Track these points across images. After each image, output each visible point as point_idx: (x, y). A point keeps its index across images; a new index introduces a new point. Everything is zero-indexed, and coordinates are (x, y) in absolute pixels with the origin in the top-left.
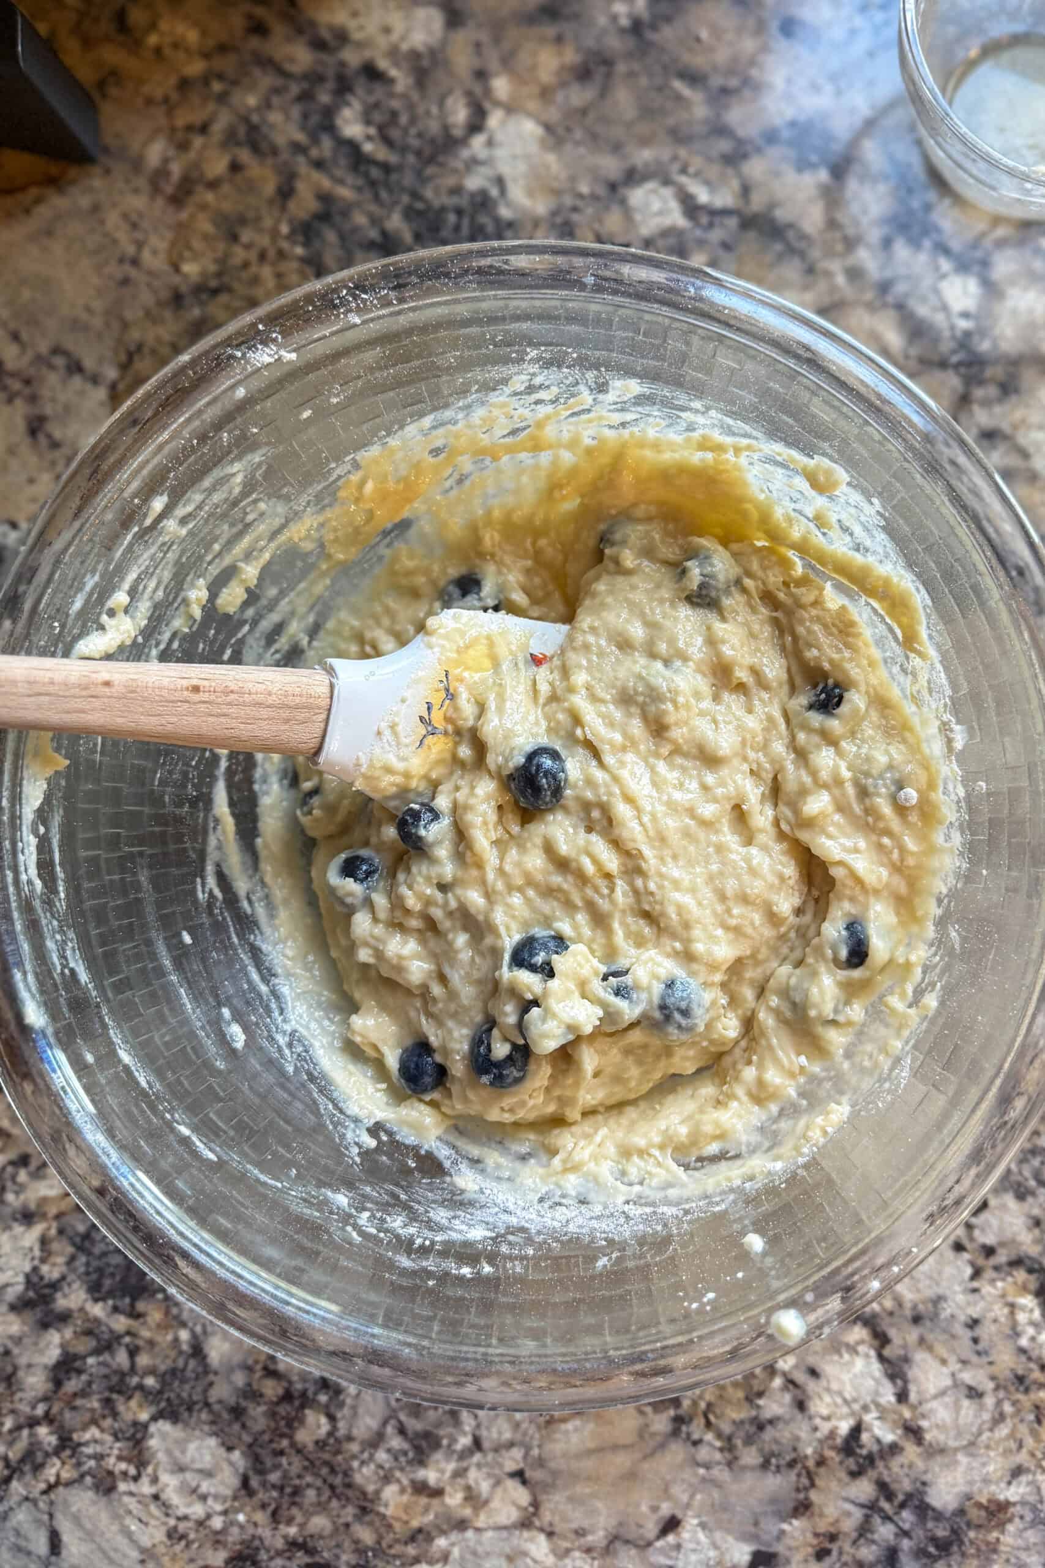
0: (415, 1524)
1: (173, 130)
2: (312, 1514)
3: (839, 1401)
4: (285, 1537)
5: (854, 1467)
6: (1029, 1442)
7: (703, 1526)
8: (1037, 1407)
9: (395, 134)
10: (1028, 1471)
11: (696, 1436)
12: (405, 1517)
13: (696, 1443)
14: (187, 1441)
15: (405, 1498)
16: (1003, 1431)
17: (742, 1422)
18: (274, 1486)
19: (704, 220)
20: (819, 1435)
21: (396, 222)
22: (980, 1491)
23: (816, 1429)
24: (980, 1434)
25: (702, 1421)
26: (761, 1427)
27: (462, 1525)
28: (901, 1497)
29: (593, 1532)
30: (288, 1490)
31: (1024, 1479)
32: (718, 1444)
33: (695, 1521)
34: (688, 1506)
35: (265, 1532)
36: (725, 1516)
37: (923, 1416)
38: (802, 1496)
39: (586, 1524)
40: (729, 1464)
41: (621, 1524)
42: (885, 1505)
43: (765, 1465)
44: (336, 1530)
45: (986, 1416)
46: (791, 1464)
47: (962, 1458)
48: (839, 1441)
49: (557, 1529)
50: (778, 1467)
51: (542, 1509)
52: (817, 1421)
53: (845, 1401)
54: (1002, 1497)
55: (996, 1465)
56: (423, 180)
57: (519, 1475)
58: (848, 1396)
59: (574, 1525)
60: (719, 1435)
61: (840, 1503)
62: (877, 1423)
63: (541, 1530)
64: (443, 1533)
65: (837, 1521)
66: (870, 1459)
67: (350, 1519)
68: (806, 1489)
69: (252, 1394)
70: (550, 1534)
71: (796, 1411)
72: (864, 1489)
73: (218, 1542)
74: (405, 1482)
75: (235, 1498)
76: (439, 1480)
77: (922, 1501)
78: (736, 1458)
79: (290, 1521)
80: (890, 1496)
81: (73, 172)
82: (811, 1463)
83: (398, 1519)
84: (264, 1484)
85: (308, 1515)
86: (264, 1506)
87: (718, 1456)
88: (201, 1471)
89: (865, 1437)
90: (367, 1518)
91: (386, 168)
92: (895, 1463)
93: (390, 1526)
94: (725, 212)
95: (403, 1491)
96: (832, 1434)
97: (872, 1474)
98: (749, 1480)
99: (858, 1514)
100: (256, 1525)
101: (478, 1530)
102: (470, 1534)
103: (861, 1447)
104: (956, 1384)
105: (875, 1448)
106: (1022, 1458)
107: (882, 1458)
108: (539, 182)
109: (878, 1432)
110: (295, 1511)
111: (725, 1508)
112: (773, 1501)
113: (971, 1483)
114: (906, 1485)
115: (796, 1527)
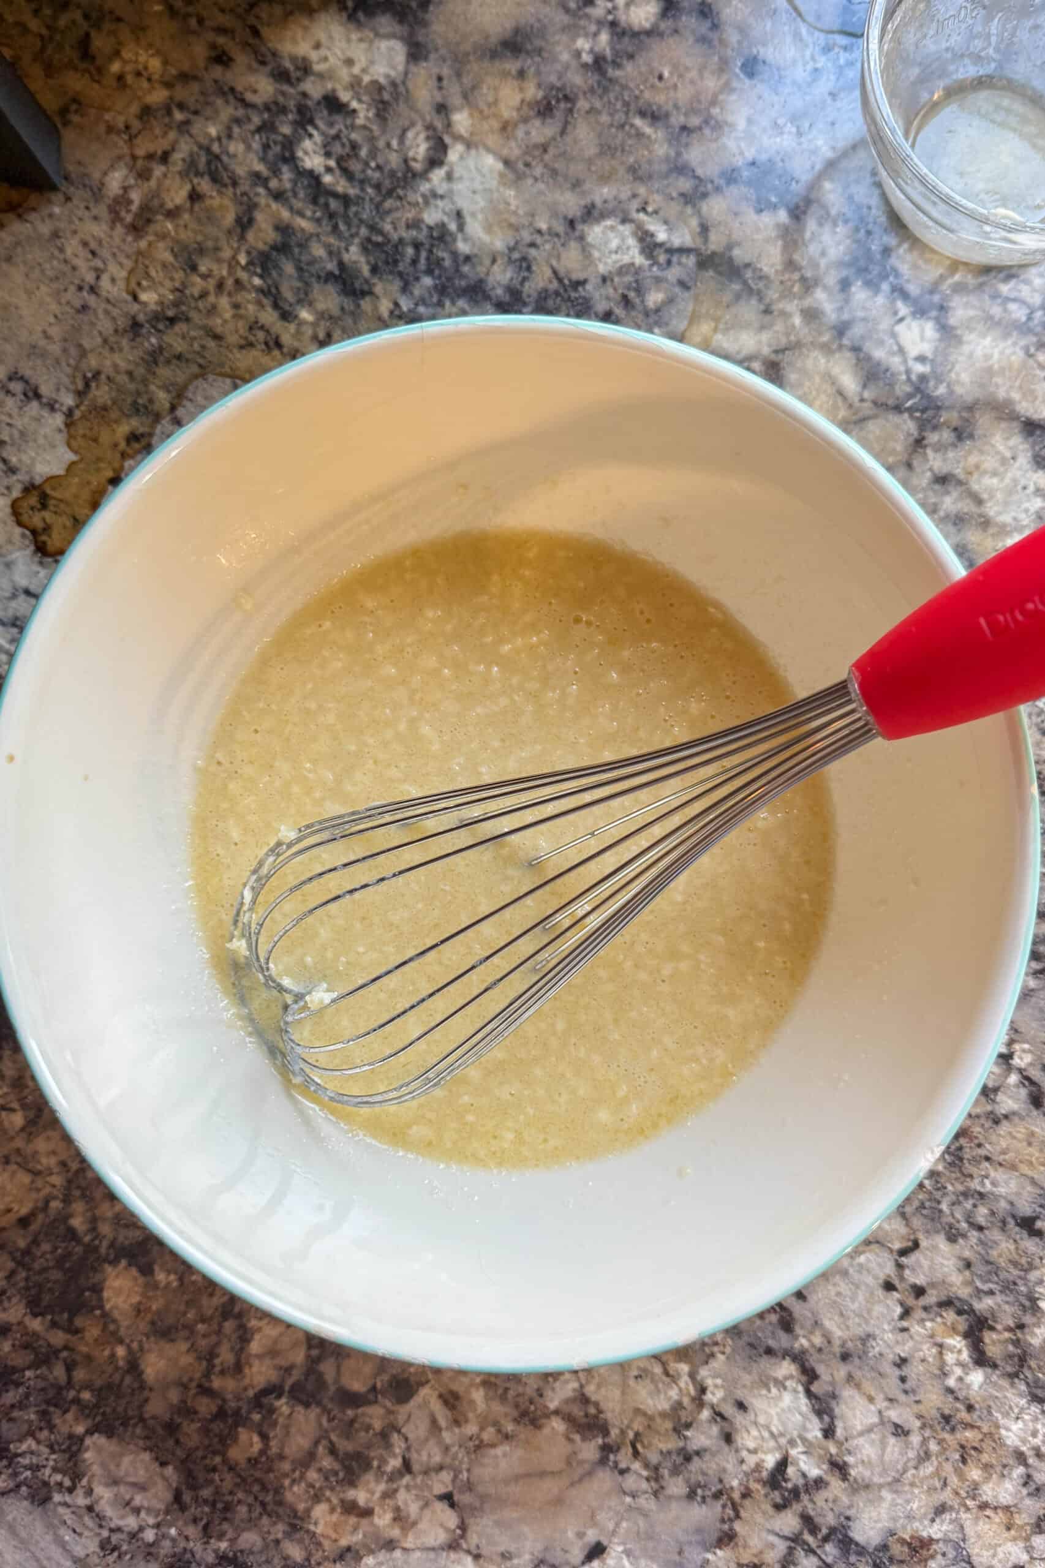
0: (344, 1542)
1: (134, 158)
2: (243, 1530)
3: (766, 1434)
4: (216, 1551)
5: (779, 1500)
6: (954, 1480)
7: (628, 1553)
8: (963, 1447)
9: (355, 166)
10: (952, 1508)
11: (623, 1465)
12: (334, 1536)
13: (622, 1472)
14: (122, 1455)
15: (335, 1517)
16: (928, 1469)
17: (669, 1453)
18: (206, 1501)
19: (662, 258)
20: (745, 1467)
21: (354, 254)
22: (904, 1527)
23: (742, 1461)
24: (905, 1471)
25: (630, 1450)
26: (688, 1459)
27: (390, 1545)
28: (824, 1531)
29: (519, 1556)
30: (220, 1506)
31: (947, 1516)
32: (645, 1473)
33: (620, 1549)
34: (614, 1533)
35: (197, 1547)
36: (651, 1545)
37: (850, 1453)
38: (726, 1527)
39: (512, 1549)
40: (656, 1494)
41: (546, 1549)
42: (808, 1538)
43: (691, 1495)
44: (266, 1547)
45: (911, 1454)
46: (717, 1495)
47: (886, 1494)
48: (765, 1474)
49: (484, 1551)
50: (704, 1498)
51: (469, 1533)
52: (744, 1453)
53: (772, 1434)
54: (925, 1534)
55: (919, 1502)
56: (383, 214)
57: (448, 1498)
58: (774, 1429)
59: (502, 1549)
60: (646, 1466)
61: (764, 1534)
62: (803, 1457)
63: (469, 1552)
64: (371, 1552)
65: (761, 1552)
66: (795, 1493)
67: (280, 1536)
68: (731, 1520)
69: (187, 1411)
70: (477, 1557)
71: (723, 1443)
72: (789, 1522)
73: (149, 1554)
74: (335, 1501)
75: (167, 1512)
76: (368, 1501)
77: (846, 1536)
78: (662, 1488)
79: (221, 1536)
80: (814, 1529)
81: (33, 199)
82: (736, 1495)
83: (327, 1537)
84: (196, 1499)
85: (239, 1531)
86: (195, 1521)
87: (644, 1485)
88: (134, 1485)
89: (791, 1471)
90: (298, 1536)
91: (346, 200)
92: (820, 1497)
93: (319, 1544)
94: (683, 251)
95: (332, 1510)
96: (758, 1467)
97: (797, 1507)
98: (675, 1508)
99: (782, 1546)
100: (187, 1538)
101: (405, 1549)
102: (398, 1553)
103: (786, 1481)
104: (882, 1423)
105: (801, 1482)
106: (947, 1496)
107: (807, 1491)
108: (497, 216)
109: (804, 1467)
110: (226, 1526)
111: (650, 1537)
112: (699, 1531)
113: (894, 1519)
114: (831, 1520)
115: (720, 1557)
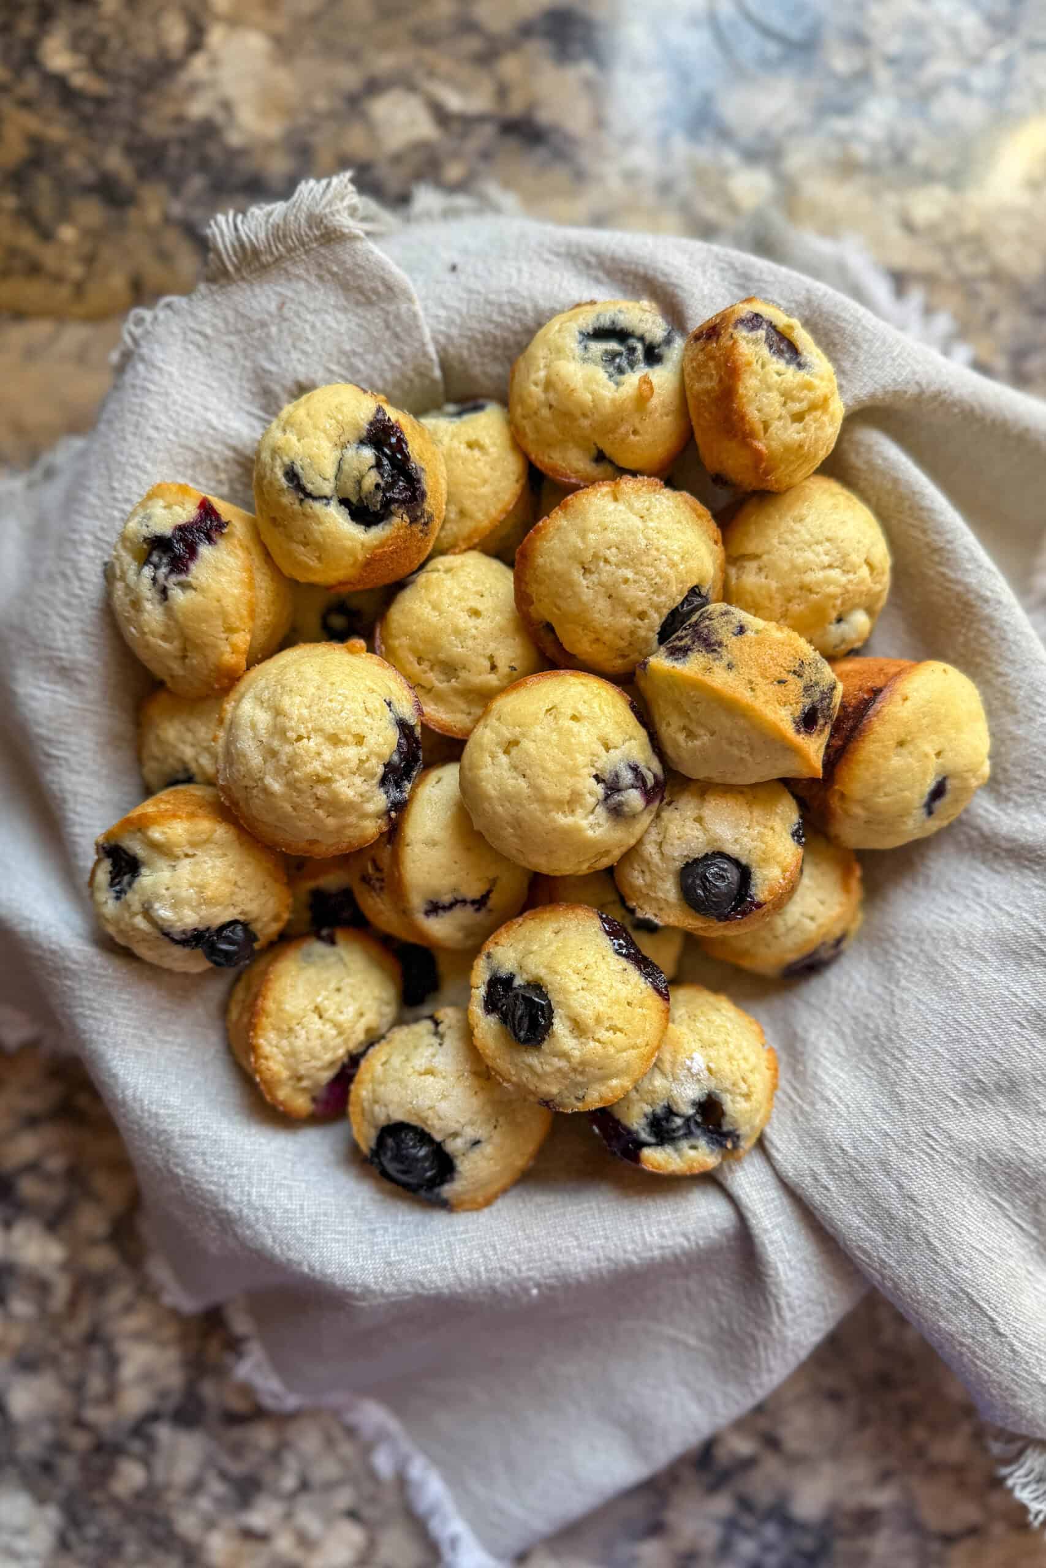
5: (710, 1482)
8: (904, 1407)
9: (106, 62)
15: (232, 1545)
18: (92, 1541)
19: (456, 127)
21: (115, 161)
28: (762, 1510)
31: (894, 1482)
38: (654, 1517)
42: (746, 1519)
45: (849, 1420)
47: (824, 1465)
48: (692, 1456)
51: (379, 1548)
54: (871, 1504)
56: (140, 110)
62: (733, 1435)
65: (695, 1540)
66: (727, 1472)
68: (659, 1510)
69: (60, 1447)
72: (722, 1505)
75: (54, 1556)
76: (266, 1524)
77: (785, 1513)
80: (751, 1509)
84: (81, 1539)
86: (82, 1561)
88: (15, 1530)
89: (719, 1452)
91: (100, 102)
92: (754, 1477)
94: (481, 119)
95: (229, 1537)
97: (732, 1488)
99: (716, 1531)
103: (715, 1461)
105: (731, 1462)
107: (739, 1472)
108: (271, 102)
112: (629, 1522)
113: (838, 1491)
114: (767, 1497)
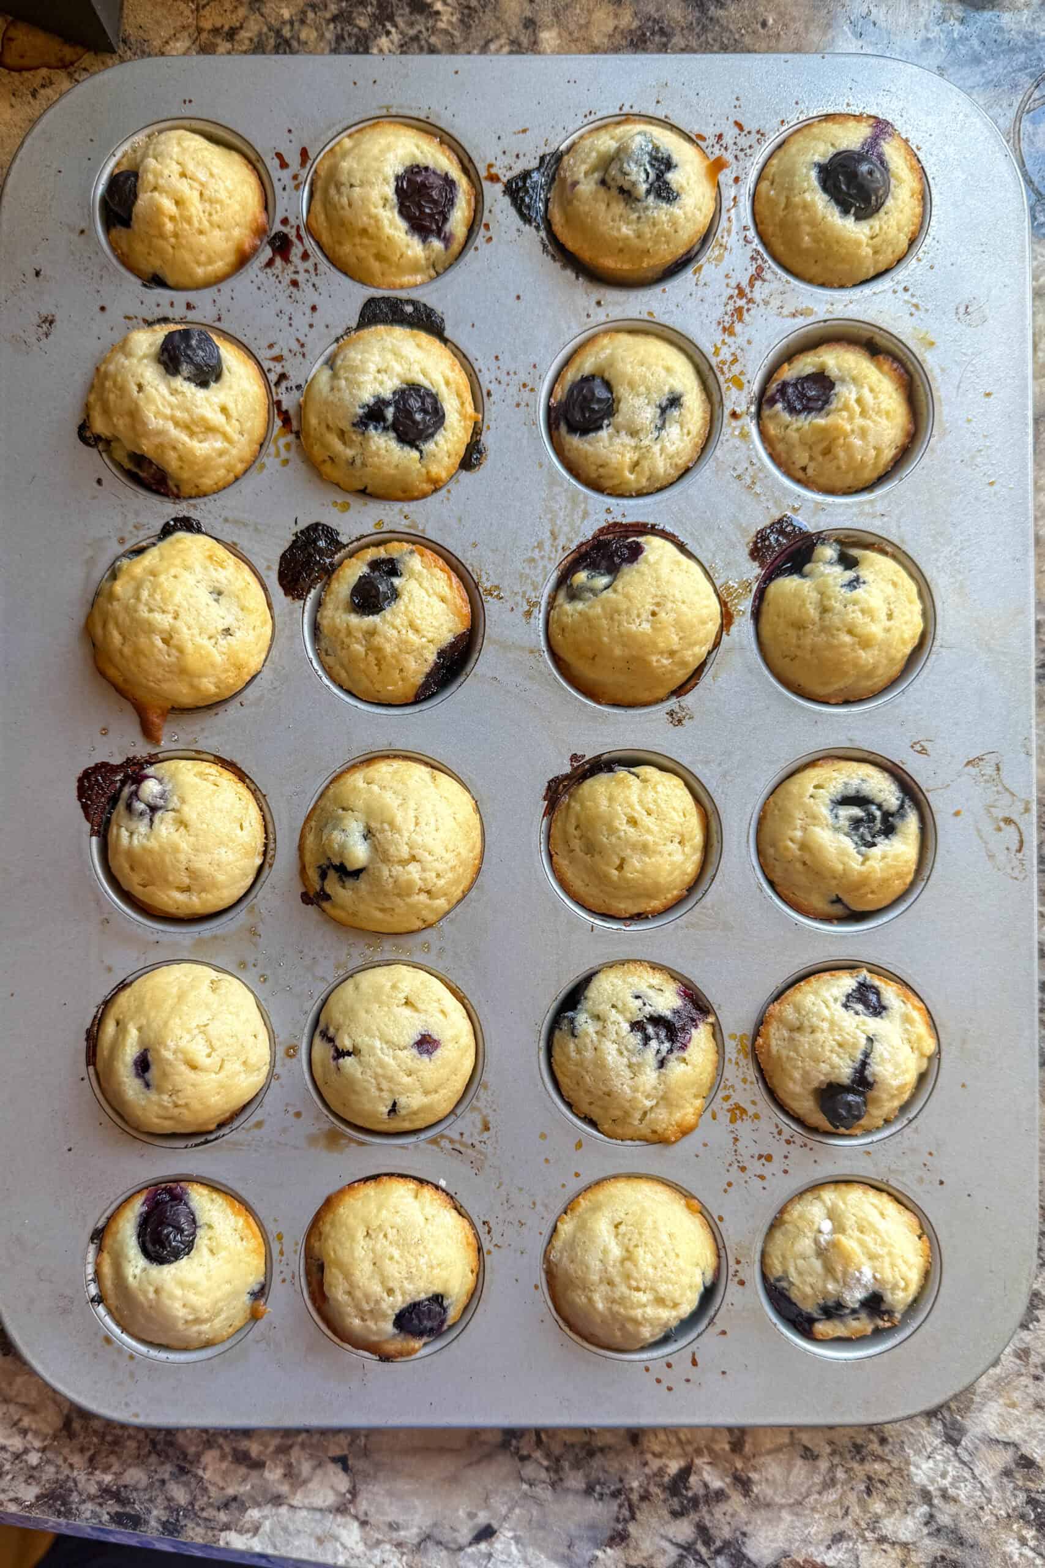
0: (231, 1491)
1: (200, 30)
2: (130, 1466)
3: (674, 1441)
4: (99, 1483)
5: (677, 1508)
6: (856, 1511)
7: (517, 1539)
8: (870, 1478)
10: (850, 1538)
11: (525, 1452)
12: (221, 1484)
13: (523, 1459)
14: (15, 1374)
15: (224, 1465)
16: (832, 1496)
17: (573, 1445)
18: (95, 1432)
20: (647, 1470)
22: (799, 1550)
23: (645, 1464)
24: (808, 1495)
25: (534, 1438)
26: (591, 1454)
27: (277, 1500)
28: (718, 1544)
29: (407, 1528)
30: (109, 1438)
31: (844, 1545)
32: (545, 1463)
33: (510, 1534)
34: (505, 1518)
35: (81, 1476)
36: (541, 1534)
37: (755, 1469)
38: (620, 1527)
39: (401, 1519)
40: (553, 1485)
41: (435, 1525)
42: (703, 1550)
43: (589, 1491)
44: (151, 1485)
45: (818, 1479)
46: (615, 1494)
47: (786, 1515)
48: (666, 1479)
49: (372, 1520)
50: (601, 1495)
51: (359, 1499)
52: (649, 1457)
53: (679, 1441)
54: (819, 1560)
55: (818, 1527)
57: (342, 1461)
58: (683, 1437)
59: (389, 1519)
60: (548, 1456)
61: (657, 1539)
63: (356, 1517)
64: (258, 1505)
65: (652, 1557)
66: (695, 1502)
67: (167, 1476)
68: (625, 1521)
70: (364, 1523)
71: (629, 1444)
72: (684, 1530)
73: (31, 1477)
76: (261, 1453)
77: (739, 1551)
78: (561, 1480)
79: (106, 1469)
80: (708, 1541)
81: (88, 59)
82: (635, 1497)
83: (214, 1484)
84: (85, 1428)
85: (127, 1467)
87: (543, 1475)
88: (25, 1405)
90: (184, 1478)
93: (205, 1490)
96: (661, 1472)
97: (694, 1517)
98: (571, 1503)
99: (673, 1553)
100: (71, 1466)
101: (292, 1506)
102: (284, 1510)
103: (687, 1489)
104: (792, 1444)
105: (701, 1491)
106: (846, 1525)
107: (707, 1502)
110: (113, 1459)
111: (542, 1526)
112: (592, 1527)
113: (790, 1541)
114: (726, 1533)
115: (609, 1556)
